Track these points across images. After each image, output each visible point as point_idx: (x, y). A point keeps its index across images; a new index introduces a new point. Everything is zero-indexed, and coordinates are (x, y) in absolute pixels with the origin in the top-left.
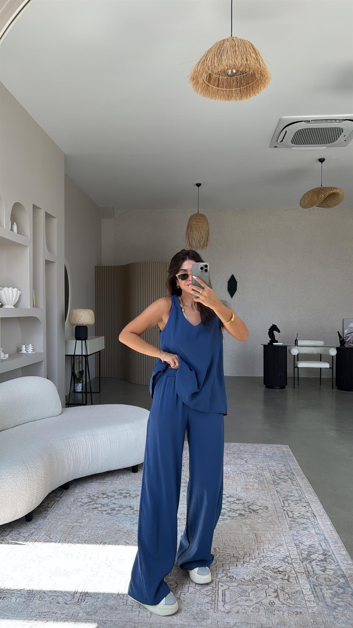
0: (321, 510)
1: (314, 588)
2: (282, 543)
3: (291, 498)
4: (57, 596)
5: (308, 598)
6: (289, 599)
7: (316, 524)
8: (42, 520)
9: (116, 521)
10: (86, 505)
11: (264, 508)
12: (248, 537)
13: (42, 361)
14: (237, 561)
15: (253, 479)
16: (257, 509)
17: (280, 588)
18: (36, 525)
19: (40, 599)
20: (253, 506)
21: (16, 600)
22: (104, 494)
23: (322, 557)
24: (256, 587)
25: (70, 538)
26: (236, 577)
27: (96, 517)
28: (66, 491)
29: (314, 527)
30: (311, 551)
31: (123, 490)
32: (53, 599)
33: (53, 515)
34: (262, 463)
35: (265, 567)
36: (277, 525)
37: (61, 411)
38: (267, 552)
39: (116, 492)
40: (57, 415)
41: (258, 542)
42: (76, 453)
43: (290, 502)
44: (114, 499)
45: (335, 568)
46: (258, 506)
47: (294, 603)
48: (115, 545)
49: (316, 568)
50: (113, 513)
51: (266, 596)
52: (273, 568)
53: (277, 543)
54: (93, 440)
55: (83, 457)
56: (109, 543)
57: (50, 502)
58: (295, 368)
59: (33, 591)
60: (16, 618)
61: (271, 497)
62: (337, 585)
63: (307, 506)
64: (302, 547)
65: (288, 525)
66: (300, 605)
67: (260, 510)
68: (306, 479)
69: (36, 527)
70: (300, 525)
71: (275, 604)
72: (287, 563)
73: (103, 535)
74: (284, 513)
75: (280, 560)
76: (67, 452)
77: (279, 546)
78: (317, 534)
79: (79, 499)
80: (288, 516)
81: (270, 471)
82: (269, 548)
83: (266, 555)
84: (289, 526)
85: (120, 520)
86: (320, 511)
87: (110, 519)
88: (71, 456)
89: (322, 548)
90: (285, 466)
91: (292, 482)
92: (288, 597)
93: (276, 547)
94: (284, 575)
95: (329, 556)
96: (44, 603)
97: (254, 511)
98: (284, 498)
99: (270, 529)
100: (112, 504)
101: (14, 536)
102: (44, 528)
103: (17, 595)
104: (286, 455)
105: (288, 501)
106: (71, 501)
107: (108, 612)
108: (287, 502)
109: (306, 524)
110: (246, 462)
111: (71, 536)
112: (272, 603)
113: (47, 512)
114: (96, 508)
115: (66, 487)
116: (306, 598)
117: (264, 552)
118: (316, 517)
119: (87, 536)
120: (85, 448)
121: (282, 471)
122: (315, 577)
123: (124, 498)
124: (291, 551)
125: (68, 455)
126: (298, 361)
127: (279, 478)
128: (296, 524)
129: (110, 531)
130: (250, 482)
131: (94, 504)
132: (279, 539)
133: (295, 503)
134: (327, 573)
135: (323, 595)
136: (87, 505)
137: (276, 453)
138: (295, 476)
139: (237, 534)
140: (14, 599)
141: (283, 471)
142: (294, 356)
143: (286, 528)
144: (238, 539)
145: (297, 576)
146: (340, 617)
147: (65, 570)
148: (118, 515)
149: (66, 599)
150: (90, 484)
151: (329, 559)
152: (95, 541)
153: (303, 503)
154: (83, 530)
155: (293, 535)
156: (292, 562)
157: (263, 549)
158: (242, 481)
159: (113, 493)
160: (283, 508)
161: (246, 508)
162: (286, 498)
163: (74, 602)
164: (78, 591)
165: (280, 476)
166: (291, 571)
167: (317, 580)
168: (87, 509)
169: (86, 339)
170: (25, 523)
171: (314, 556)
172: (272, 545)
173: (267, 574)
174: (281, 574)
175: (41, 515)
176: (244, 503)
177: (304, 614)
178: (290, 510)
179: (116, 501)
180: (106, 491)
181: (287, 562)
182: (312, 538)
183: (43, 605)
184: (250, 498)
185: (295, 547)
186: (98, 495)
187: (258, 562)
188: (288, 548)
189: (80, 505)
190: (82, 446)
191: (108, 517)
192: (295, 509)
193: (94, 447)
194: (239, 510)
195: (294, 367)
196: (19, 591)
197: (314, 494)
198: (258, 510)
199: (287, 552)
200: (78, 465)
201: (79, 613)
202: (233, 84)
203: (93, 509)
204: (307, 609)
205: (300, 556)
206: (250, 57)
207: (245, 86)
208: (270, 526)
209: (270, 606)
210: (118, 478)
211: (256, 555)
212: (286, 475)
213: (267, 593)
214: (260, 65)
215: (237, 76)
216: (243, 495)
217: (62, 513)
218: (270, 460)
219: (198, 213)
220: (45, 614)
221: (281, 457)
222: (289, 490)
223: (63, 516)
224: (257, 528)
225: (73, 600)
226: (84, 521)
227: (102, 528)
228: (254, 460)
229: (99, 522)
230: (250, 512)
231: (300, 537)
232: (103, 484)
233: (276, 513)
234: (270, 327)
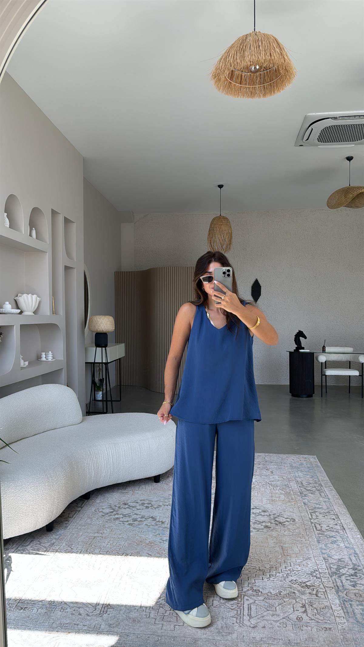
0: (351, 523)
1: (344, 604)
2: (310, 556)
3: (319, 510)
4: (79, 608)
5: (338, 614)
6: (318, 614)
7: (345, 537)
8: (63, 530)
9: (138, 532)
10: (107, 515)
11: (291, 520)
12: (275, 549)
13: (62, 369)
14: (263, 574)
15: (279, 491)
16: (283, 521)
17: (308, 602)
18: (57, 535)
19: (61, 611)
20: (279, 518)
21: (38, 611)
22: (125, 504)
23: (352, 572)
24: (283, 601)
25: (91, 549)
26: (262, 591)
27: (118, 528)
28: (87, 501)
29: (344, 540)
30: (341, 565)
31: (146, 500)
32: (74, 611)
33: (74, 525)
34: (288, 474)
35: (292, 581)
36: (305, 538)
37: (81, 420)
38: (294, 566)
39: (137, 503)
40: (77, 423)
41: (284, 555)
42: (97, 463)
43: (318, 514)
46: (284, 519)
47: (322, 619)
48: (138, 556)
49: (346, 583)
50: (135, 524)
51: (294, 610)
52: (301, 582)
53: (304, 556)
54: (114, 449)
55: (104, 467)
56: (131, 554)
57: (71, 512)
58: (323, 376)
59: (54, 602)
60: (37, 629)
61: (298, 509)
63: (335, 519)
64: (330, 560)
65: (316, 537)
66: (329, 621)
67: (286, 522)
68: (334, 491)
69: (57, 537)
70: (329, 538)
71: (302, 619)
72: (315, 577)
73: (125, 547)
74: (312, 526)
75: (308, 574)
76: (88, 461)
77: (307, 559)
78: (346, 547)
79: (100, 509)
80: (316, 529)
81: (297, 482)
82: (296, 562)
83: (293, 569)
84: (317, 539)
85: (142, 531)
86: (350, 524)
87: (131, 530)
88: (92, 465)
89: (352, 562)
90: (312, 477)
91: (320, 494)
92: (317, 612)
93: (304, 561)
94: (312, 589)
95: (359, 570)
96: (66, 614)
97: (280, 523)
98: (312, 510)
99: (297, 542)
100: (134, 515)
101: (34, 546)
102: (65, 538)
103: (38, 605)
104: (314, 466)
105: (316, 513)
106: (92, 511)
107: (130, 624)
108: (315, 514)
109: (335, 538)
110: (272, 472)
111: (92, 546)
112: (300, 619)
113: (68, 522)
114: (117, 518)
115: (87, 497)
116: (336, 614)
117: (291, 565)
118: (345, 530)
119: (109, 547)
120: (106, 457)
121: (310, 482)
122: (345, 592)
123: (146, 508)
124: (319, 565)
125: (89, 464)
126: (326, 368)
127: (306, 489)
128: (324, 537)
129: (132, 542)
130: (276, 493)
131: (115, 515)
132: (307, 552)
133: (324, 516)
134: (357, 588)
135: (353, 611)
136: (108, 515)
137: (303, 464)
138: (323, 487)
139: (263, 547)
140: (35, 610)
142: (322, 363)
143: (314, 541)
144: (264, 552)
145: (326, 591)
147: (86, 581)
148: (140, 526)
149: (88, 610)
150: (112, 494)
151: (359, 573)
152: (117, 552)
153: (331, 516)
154: (105, 541)
155: (321, 548)
156: (320, 576)
157: (290, 562)
158: (268, 492)
159: (135, 503)
160: (310, 521)
161: (272, 520)
162: (314, 510)
163: (96, 614)
164: (100, 603)
166: (319, 586)
167: (346, 595)
168: (108, 520)
169: (106, 346)
170: (45, 533)
171: (343, 570)
172: (299, 559)
173: (294, 588)
174: (308, 588)
175: (62, 525)
176: (270, 515)
177: (333, 631)
178: (318, 522)
179: (138, 512)
180: (127, 501)
182: (341, 551)
183: (64, 617)
184: (276, 509)
185: (324, 561)
186: (120, 506)
187: (285, 576)
189: (102, 515)
190: (103, 455)
191: (130, 527)
192: (323, 521)
193: (115, 456)
194: (265, 522)
195: (322, 375)
196: (40, 602)
197: (343, 506)
198: (285, 522)
199: (316, 566)
200: (99, 475)
201: (101, 625)
202: (256, 80)
203: (114, 520)
204: (336, 625)
205: (329, 570)
206: (274, 52)
207: (268, 83)
208: (297, 539)
209: (297, 621)
210: (140, 488)
211: (282, 568)
212: (314, 486)
213: (295, 608)
214: (285, 60)
215: (261, 73)
216: (269, 507)
217: (83, 523)
218: (297, 470)
219: (220, 215)
220: (66, 625)
221: (308, 467)
222: (317, 502)
223: (84, 526)
224: (283, 540)
225: (94, 611)
226: (105, 532)
227: (124, 539)
228: (280, 471)
229: (120, 532)
230: (277, 524)
231: (328, 550)
232: (125, 494)
233: (303, 526)
234: (296, 333)
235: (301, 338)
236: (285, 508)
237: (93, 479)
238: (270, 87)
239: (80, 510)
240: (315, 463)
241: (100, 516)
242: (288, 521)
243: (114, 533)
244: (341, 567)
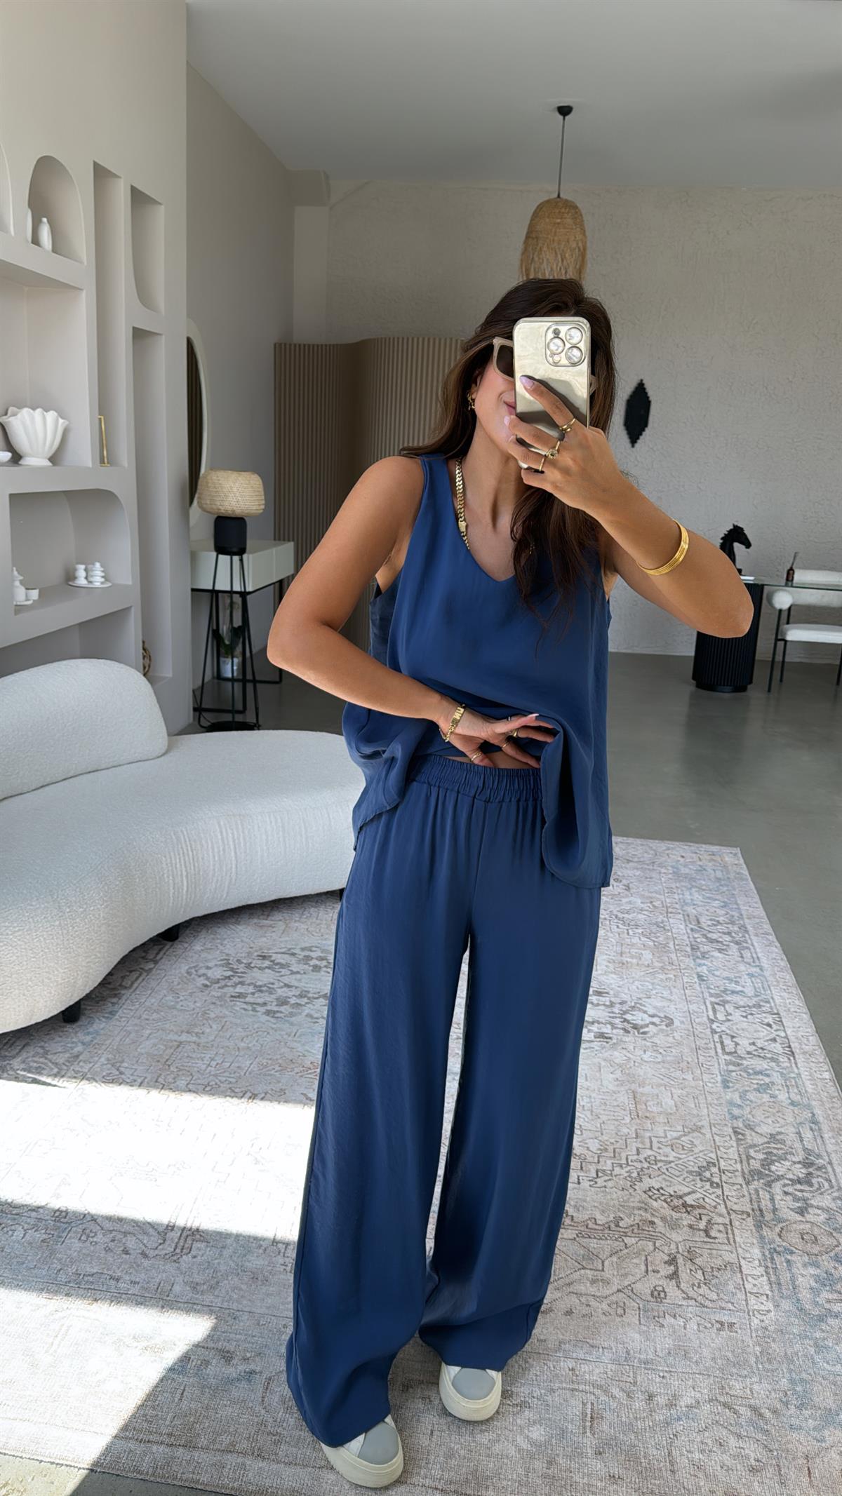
0: (811, 1038)
1: (772, 1259)
2: (699, 1124)
3: (735, 998)
4: (125, 1234)
5: (755, 1285)
6: (705, 1284)
7: (793, 1075)
8: (104, 1020)
9: (287, 1033)
10: (217, 985)
11: (663, 1021)
12: (616, 1100)
13: (128, 609)
14: (582, 1168)
15: (640, 939)
16: (643, 1023)
17: (683, 1251)
18: (88, 1034)
19: (82, 1238)
20: (633, 1013)
21: (25, 1234)
22: (264, 958)
23: (800, 1172)
24: (622, 1244)
25: (168, 1075)
26: (574, 1215)
27: (239, 1021)
28: (172, 946)
29: (788, 1084)
30: (775, 1151)
31: (314, 949)
32: (113, 1241)
34: (666, 894)
35: (650, 1190)
36: (692, 1073)
37: (165, 748)
38: (659, 1148)
39: (293, 954)
40: (154, 756)
41: (638, 1116)
42: (195, 861)
43: (732, 1008)
45: (833, 1205)
46: (646, 1016)
47: (714, 1297)
48: (279, 1102)
49: (783, 1202)
50: (281, 1012)
51: (647, 1271)
52: (671, 1196)
53: (687, 1123)
54: (240, 826)
55: (214, 870)
56: (263, 1095)
57: (128, 974)
58: (779, 643)
59: (67, 1212)
60: (20, 1283)
61: (682, 992)
62: (832, 1254)
63: (773, 1025)
64: (751, 1138)
65: (720, 1073)
66: (730, 1305)
67: (650, 1026)
68: (776, 947)
69: (88, 1038)
70: (752, 1077)
71: (666, 1296)
72: (708, 1184)
73: (250, 1073)
74: (714, 1041)
75: (690, 1172)
76: (171, 858)
77: (693, 1131)
78: (793, 1103)
79: (202, 967)
80: (723, 1049)
81: (687, 918)
82: (666, 1137)
83: (655, 1157)
84: (721, 1075)
85: (298, 1034)
86: (808, 1040)
87: (273, 1028)
88: (183, 867)
89: (804, 1145)
90: (725, 905)
91: (741, 954)
92: (703, 1279)
93: (685, 1135)
94: (698, 1217)
95: (819, 1169)
96: (92, 1248)
97: (635, 1027)
98: (717, 996)
99: (672, 1083)
100: (282, 987)
101: (30, 1059)
103: (29, 1220)
104: (732, 876)
105: (727, 1006)
106: (180, 973)
107: (244, 1287)
108: (722, 1008)
109: (768, 1076)
110: (628, 888)
111: (172, 1069)
112: (659, 1294)
114: (240, 995)
115: (171, 935)
116: (748, 1286)
117: (651, 1146)
118: (794, 1057)
119: (212, 1073)
120: (218, 848)
121: (718, 919)
122: (777, 1230)
123: (313, 971)
124: (721, 1148)
126: (788, 625)
127: (707, 938)
128: (742, 1073)
129: (270, 1062)
130: (633, 945)
131: (235, 985)
132: (695, 1112)
133: (744, 1014)
134: (809, 1217)
135: (793, 1279)
136: (219, 985)
137: (705, 869)
138: (749, 935)
139: (588, 1089)
140: (19, 1233)
141: (721, 919)
142: (780, 611)
143: (714, 1083)
144: (589, 1105)
145: (731, 1224)
146: (831, 1345)
147: (148, 1165)
148: (294, 1018)
149: (145, 1242)
150: (233, 927)
151: (818, 1176)
152: (230, 1088)
153: (764, 1015)
154: (203, 1055)
155: (731, 1103)
156: (721, 1180)
157: (650, 1138)
159: (287, 956)
160: (711, 1026)
161: (616, 1017)
162: (722, 996)
163: (164, 1252)
164: (177, 1224)
165: (710, 932)
166: (715, 1207)
167: (780, 1236)
168: (218, 997)
169: (241, 552)
170: (60, 1026)
171: (780, 1165)
173: (654, 1210)
174: (689, 1213)
175: (103, 1007)
176: (612, 1004)
177: (739, 1331)
178: (728, 1032)
179: (292, 980)
180: (269, 949)
181: (709, 1180)
182: (780, 1114)
183: (88, 1255)
184: (629, 989)
185: (734, 1138)
186: (250, 961)
187: (635, 1175)
189: (203, 984)
190: (212, 842)
191: (269, 1021)
192: (743, 1030)
193: (242, 845)
194: (599, 1022)
195: (777, 640)
196: (34, 1210)
197: (796, 991)
198: (647, 1026)
199: (712, 1152)
200: (201, 887)
201: (173, 1284)
203: (232, 999)
204: (747, 1317)
205: (745, 1163)
208: (673, 1075)
209: (652, 1300)
210: (305, 916)
211: (630, 1153)
212: (726, 931)
213: (649, 1264)
216: (612, 982)
217: (156, 1004)
218: (689, 886)
219: (559, 196)
220: (91, 1279)
221: (719, 880)
222: (732, 976)
223: (157, 1012)
224: (639, 1076)
225: (161, 1247)
226: (208, 1030)
227: (250, 1053)
228: (648, 885)
229: (243, 1034)
230: (627, 1031)
231: (748, 1109)
232: (266, 929)
233: (693, 1038)
234: (726, 533)
235: (736, 545)
237: (184, 897)
239: (152, 968)
240: (735, 868)
241: (199, 988)
242: (653, 1024)
243: (228, 1034)
244: (774, 1158)
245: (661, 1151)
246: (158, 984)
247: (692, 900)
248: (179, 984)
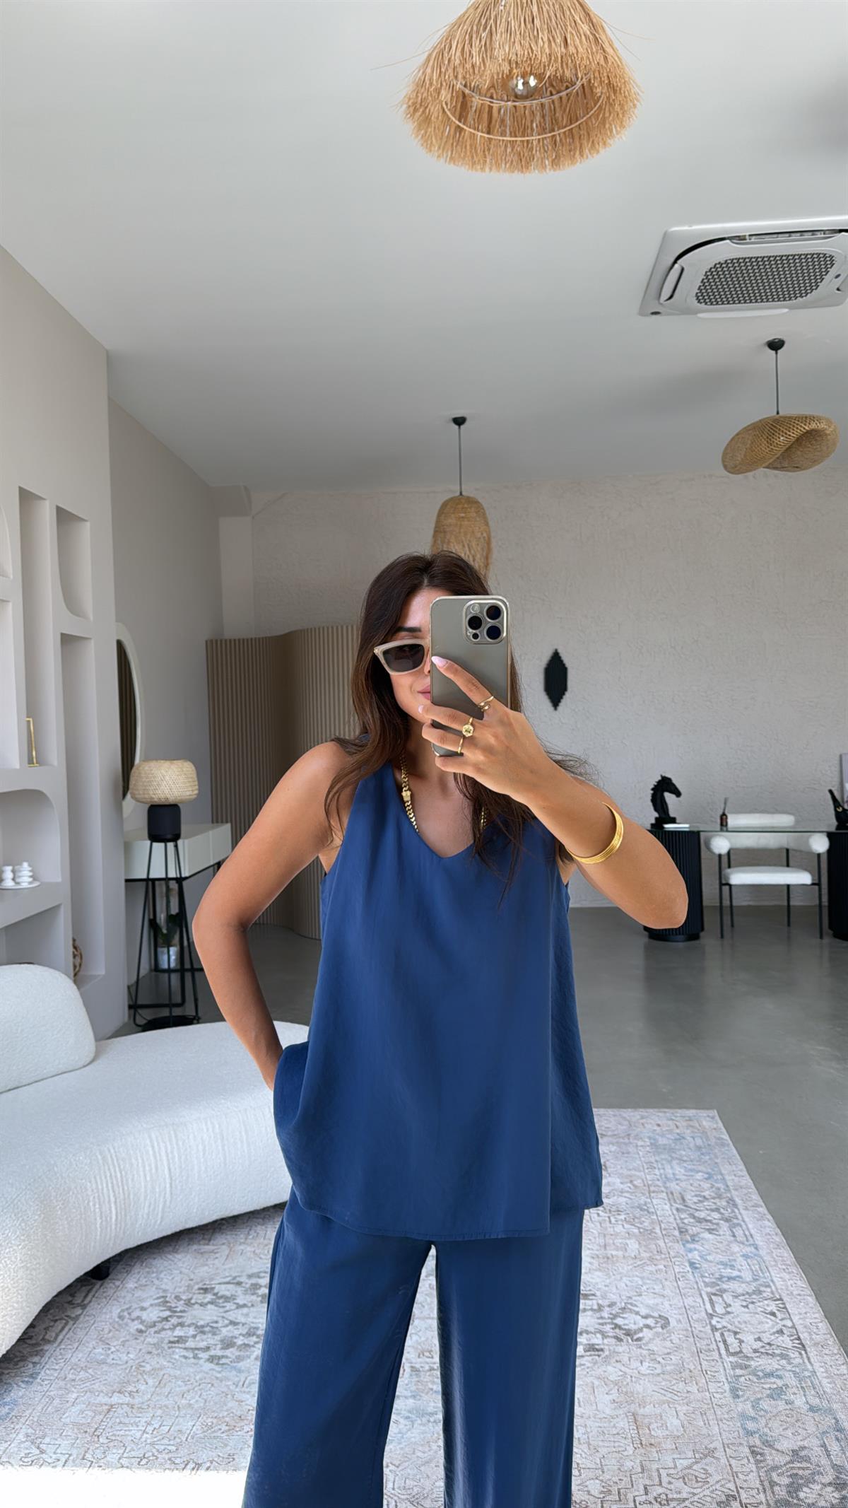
0: (820, 1325)
2: (712, 1446)
3: (731, 1286)
7: (807, 1374)
8: (23, 1386)
9: (234, 1384)
10: (153, 1330)
11: (657, 1322)
12: (614, 1426)
13: (58, 907)
15: (623, 1225)
16: (636, 1327)
20: (624, 1316)
22: (206, 1290)
25: (97, 1448)
27: (179, 1372)
28: (101, 1285)
29: (804, 1385)
30: (801, 1472)
33: (57, 1367)
34: (647, 1171)
36: (697, 1384)
37: (92, 1055)
38: (670, 1483)
39: (239, 1284)
40: (77, 1066)
41: (641, 1444)
42: (124, 1182)
43: (731, 1298)
44: (234, 1306)
46: (639, 1317)
50: (227, 1357)
53: (698, 1447)
54: (173, 1138)
55: (146, 1192)
56: (208, 1464)
58: (724, 887)
61: (676, 1285)
63: (778, 1314)
64: (772, 1458)
65: (727, 1379)
67: (645, 1329)
68: (769, 1220)
70: (763, 1381)
73: (193, 1437)
74: (716, 1341)
76: (96, 1182)
77: (706, 1456)
78: (812, 1409)
79: (136, 1309)
80: (727, 1349)
81: (670, 1196)
82: (676, 1467)
83: (667, 1495)
84: (729, 1383)
85: (247, 1382)
86: (818, 1328)
87: (217, 1378)
88: (111, 1192)
89: (832, 1461)
90: (710, 1177)
91: (733, 1232)
93: (697, 1463)
97: (628, 1333)
98: (713, 1284)
99: (676, 1398)
100: (227, 1326)
102: (27, 1413)
104: (713, 1141)
105: (724, 1296)
106: (111, 1318)
108: (721, 1299)
109: (780, 1377)
111: (101, 1440)
113: (42, 1357)
114: (180, 1340)
115: (99, 1276)
117: (660, 1481)
118: (805, 1351)
119: (149, 1441)
120: (150, 1165)
121: (703, 1194)
124: (740, 1475)
125: (100, 1191)
126: (729, 867)
127: (694, 1217)
128: (751, 1377)
129: (215, 1421)
130: (616, 1235)
131: (175, 1327)
132: (704, 1431)
133: (744, 1304)
136: (156, 1329)
137: (684, 1138)
138: (739, 1210)
139: (582, 1417)
141: (706, 1194)
142: (720, 856)
143: (722, 1393)
144: (586, 1437)
148: (243, 1362)
150: (170, 1257)
152: (169, 1459)
153: (766, 1302)
154: (138, 1419)
155: (743, 1416)
157: (658, 1471)
158: (595, 1231)
159: (232, 1286)
160: (710, 1323)
161: (606, 1323)
162: (718, 1285)
165: (697, 1210)
168: (154, 1344)
169: (176, 838)
171: (808, 1490)
172: (683, 1456)
175: (22, 1369)
176: (600, 1308)
178: (729, 1327)
179: (238, 1315)
180: (212, 1279)
182: (799, 1424)
184: (617, 1288)
185: (752, 1460)
186: (190, 1296)
188: (730, 1465)
189: (137, 1330)
190: (143, 1160)
191: (213, 1370)
192: (745, 1322)
193: (177, 1159)
194: (591, 1332)
195: (721, 885)
197: (796, 1270)
198: (641, 1330)
199: (730, 1481)
200: (133, 1213)
202: (532, 122)
203: (170, 1345)
205: (769, 1492)
206: (574, 32)
207: (565, 127)
208: (675, 1388)
210: (251, 1237)
211: (637, 1493)
212: (714, 1207)
214: (606, 58)
215: (543, 100)
216: (598, 1280)
217: (83, 1360)
218: (670, 1158)
219: (461, 494)
221: (699, 1148)
222: (725, 1259)
223: (85, 1369)
224: (638, 1393)
226: (143, 1388)
227: (195, 1413)
228: (626, 1162)
229: (185, 1388)
230: (619, 1339)
231: (763, 1421)
232: (206, 1256)
233: (691, 1340)
234: (656, 784)
235: (668, 796)
236: (640, 1283)
238: (571, 141)
239: (80, 1315)
240: (715, 1133)
241: (133, 1335)
242: (648, 1326)
243: (166, 1390)
244: (800, 1481)
245: (672, 1487)
246: (86, 1334)
247: (674, 1174)
248: (110, 1331)
